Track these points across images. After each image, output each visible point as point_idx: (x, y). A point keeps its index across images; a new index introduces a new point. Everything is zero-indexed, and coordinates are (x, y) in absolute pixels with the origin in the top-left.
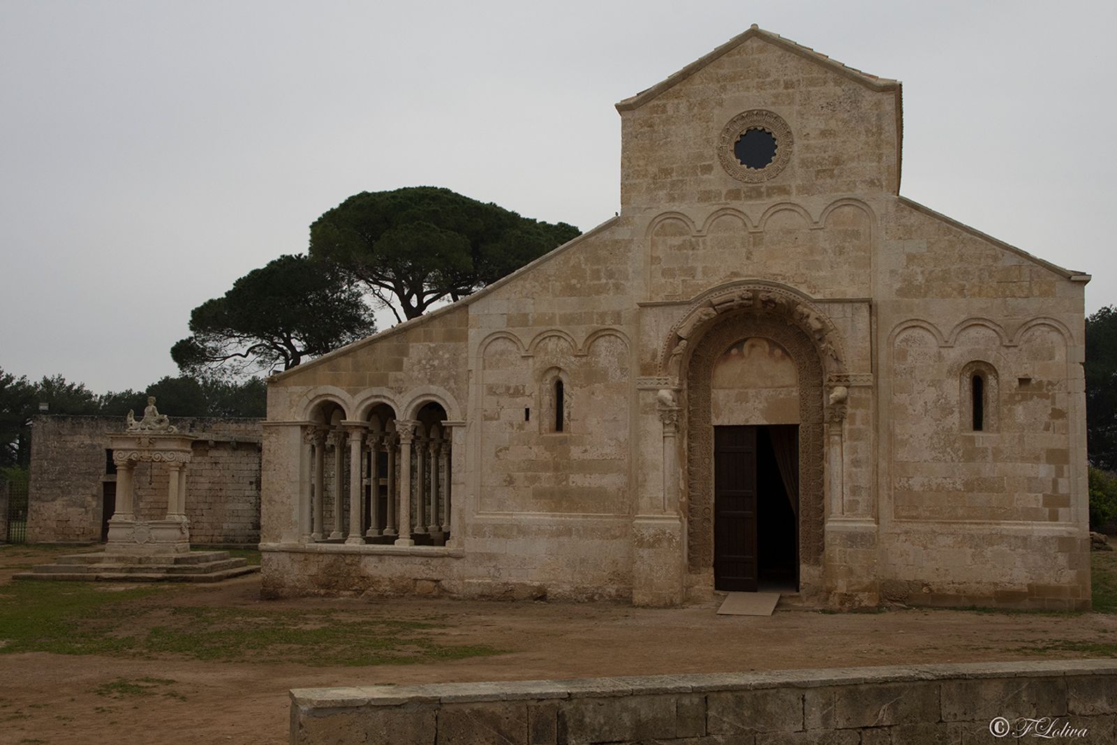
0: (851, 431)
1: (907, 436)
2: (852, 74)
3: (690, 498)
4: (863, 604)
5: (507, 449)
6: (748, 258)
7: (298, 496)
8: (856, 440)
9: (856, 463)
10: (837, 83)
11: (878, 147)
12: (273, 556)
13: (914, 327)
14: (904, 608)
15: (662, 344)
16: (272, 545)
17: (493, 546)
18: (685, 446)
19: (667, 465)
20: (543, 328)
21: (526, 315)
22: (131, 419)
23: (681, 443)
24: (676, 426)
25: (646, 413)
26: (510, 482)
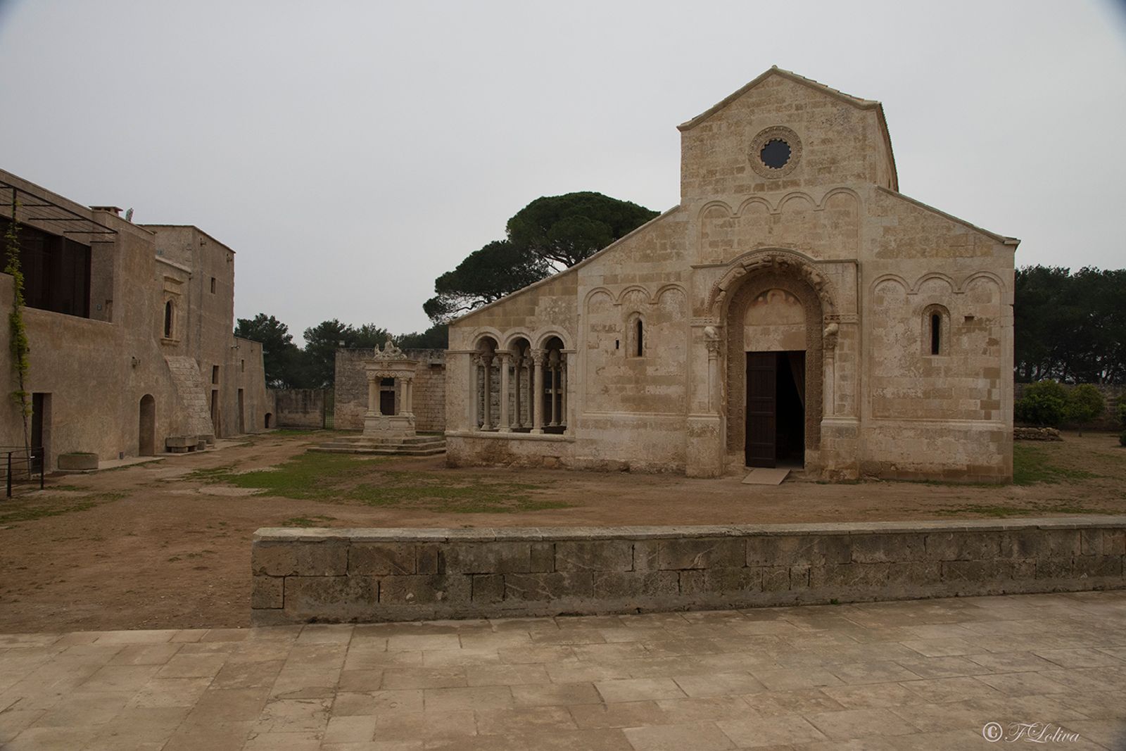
0: (841, 355)
1: (882, 359)
2: (844, 98)
3: (728, 402)
4: (846, 478)
5: (604, 368)
6: (770, 233)
7: (468, 400)
8: (845, 361)
9: (843, 378)
10: (834, 105)
11: (863, 149)
12: (453, 439)
13: (889, 280)
14: (877, 481)
15: (708, 295)
16: (452, 432)
17: (594, 434)
18: (725, 366)
19: (711, 378)
20: (628, 285)
21: (616, 276)
22: (377, 350)
23: (723, 364)
24: (718, 352)
25: (697, 343)
26: (606, 390)
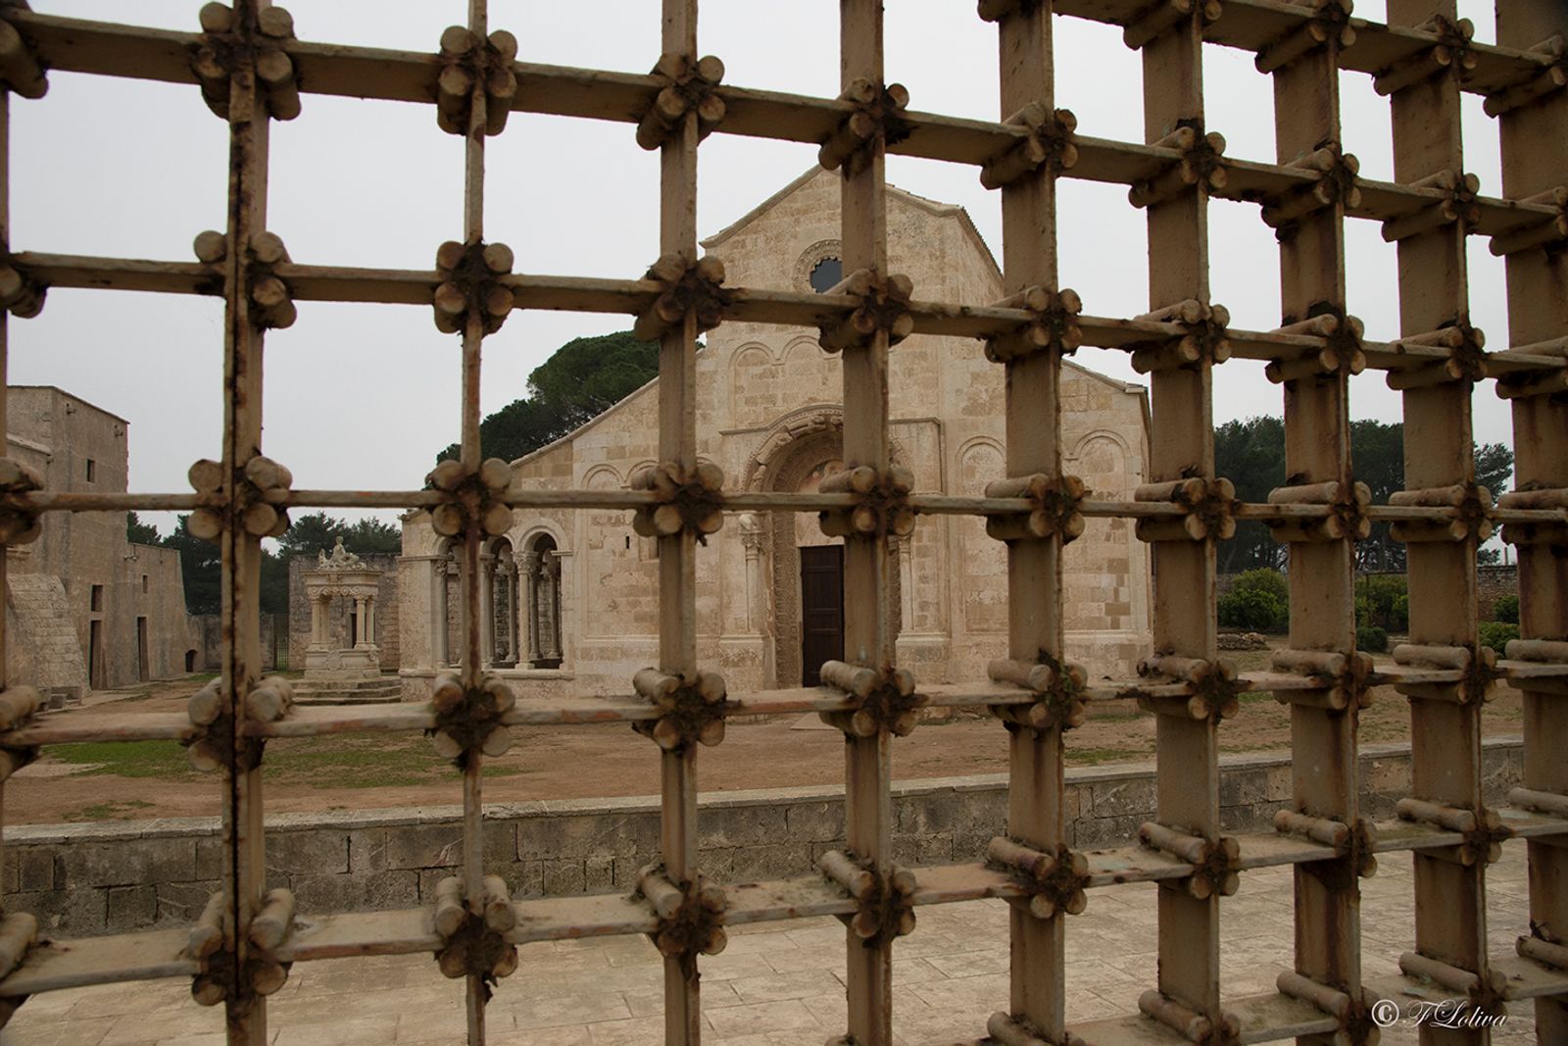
0: (919, 548)
1: (976, 552)
2: (915, 201)
3: (777, 617)
4: (931, 716)
5: (611, 575)
6: (824, 384)
7: (430, 625)
8: (924, 556)
9: (923, 579)
10: (902, 211)
11: (942, 269)
12: (411, 681)
13: (980, 444)
14: (975, 719)
15: (742, 470)
16: (408, 671)
17: (598, 667)
18: (771, 567)
19: (750, 586)
20: (639, 460)
21: (623, 448)
22: (322, 558)
23: (768, 565)
24: (759, 550)
25: (729, 537)
26: (614, 606)
